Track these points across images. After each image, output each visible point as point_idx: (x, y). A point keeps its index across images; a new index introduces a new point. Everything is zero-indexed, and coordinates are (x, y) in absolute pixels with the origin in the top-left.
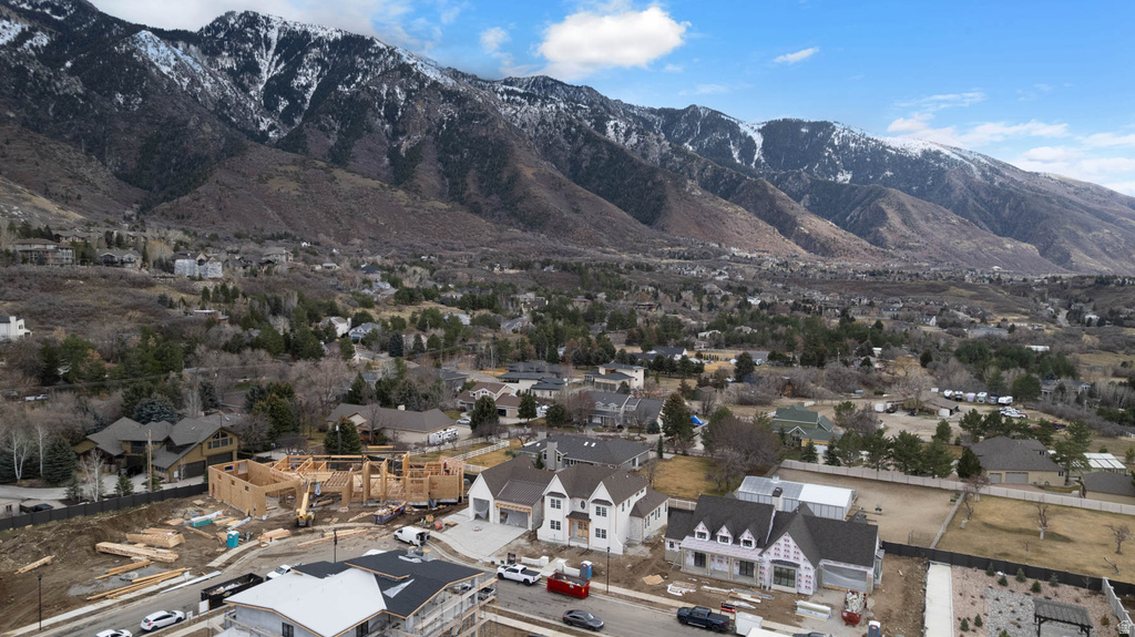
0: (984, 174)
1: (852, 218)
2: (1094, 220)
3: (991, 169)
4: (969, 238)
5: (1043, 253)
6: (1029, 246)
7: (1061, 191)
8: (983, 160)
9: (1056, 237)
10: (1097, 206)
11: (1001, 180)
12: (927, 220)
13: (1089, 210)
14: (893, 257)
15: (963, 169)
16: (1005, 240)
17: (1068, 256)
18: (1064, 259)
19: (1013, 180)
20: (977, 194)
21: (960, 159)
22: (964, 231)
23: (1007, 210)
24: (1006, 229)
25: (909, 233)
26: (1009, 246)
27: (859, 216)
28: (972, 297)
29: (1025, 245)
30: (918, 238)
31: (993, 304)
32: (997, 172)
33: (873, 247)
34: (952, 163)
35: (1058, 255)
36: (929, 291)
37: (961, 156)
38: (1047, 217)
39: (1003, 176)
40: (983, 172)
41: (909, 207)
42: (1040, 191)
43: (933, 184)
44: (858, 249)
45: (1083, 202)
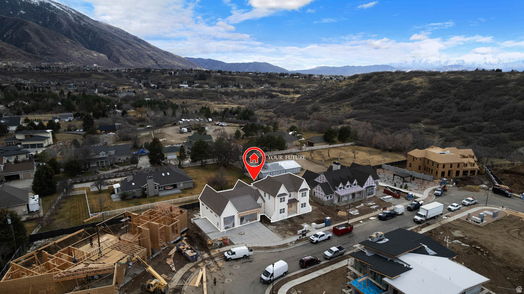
0: (75, 19)
1: (8, 36)
2: (125, 45)
3: (78, 17)
4: (77, 51)
5: (109, 59)
6: (103, 55)
7: (110, 31)
8: (73, 12)
9: (112, 51)
10: (125, 39)
11: (84, 23)
12: (54, 40)
13: (122, 40)
14: (41, 59)
15: (65, 15)
16: (93, 52)
17: (119, 60)
18: (117, 61)
19: (89, 23)
20: (75, 29)
21: (61, 9)
22: (74, 47)
23: (90, 38)
24: (92, 47)
25: (45, 46)
26: (95, 55)
27: (12, 35)
28: (104, 79)
29: (102, 55)
30: (51, 49)
31: (114, 82)
32: (81, 19)
33: (28, 53)
34: (58, 11)
35: (115, 59)
36: (83, 77)
37: (62, 8)
38: (108, 42)
39: (85, 21)
40: (75, 18)
41: (42, 32)
42: (101, 30)
43: (50, 21)
44: (20, 54)
45: (119, 36)
